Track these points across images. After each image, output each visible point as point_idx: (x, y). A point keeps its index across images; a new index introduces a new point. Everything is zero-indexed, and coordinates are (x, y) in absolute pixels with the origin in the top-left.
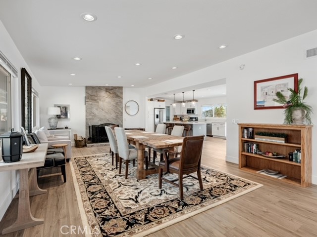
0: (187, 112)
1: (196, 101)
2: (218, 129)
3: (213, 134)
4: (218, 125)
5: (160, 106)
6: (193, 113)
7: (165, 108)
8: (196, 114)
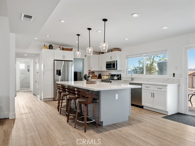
1: (119, 49)
2: (153, 95)
3: (143, 104)
4: (152, 88)
5: (64, 57)
6: (115, 67)
7: (72, 61)
8: (118, 69)
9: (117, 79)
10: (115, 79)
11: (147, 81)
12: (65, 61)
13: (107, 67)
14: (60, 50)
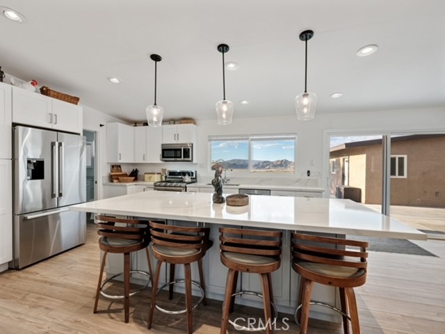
0: (163, 156)
5: (53, 117)
6: (189, 157)
7: (79, 134)
8: (194, 161)
9: (190, 181)
10: (186, 181)
11: (258, 184)
12: (59, 133)
13: (165, 156)
14: (36, 92)
